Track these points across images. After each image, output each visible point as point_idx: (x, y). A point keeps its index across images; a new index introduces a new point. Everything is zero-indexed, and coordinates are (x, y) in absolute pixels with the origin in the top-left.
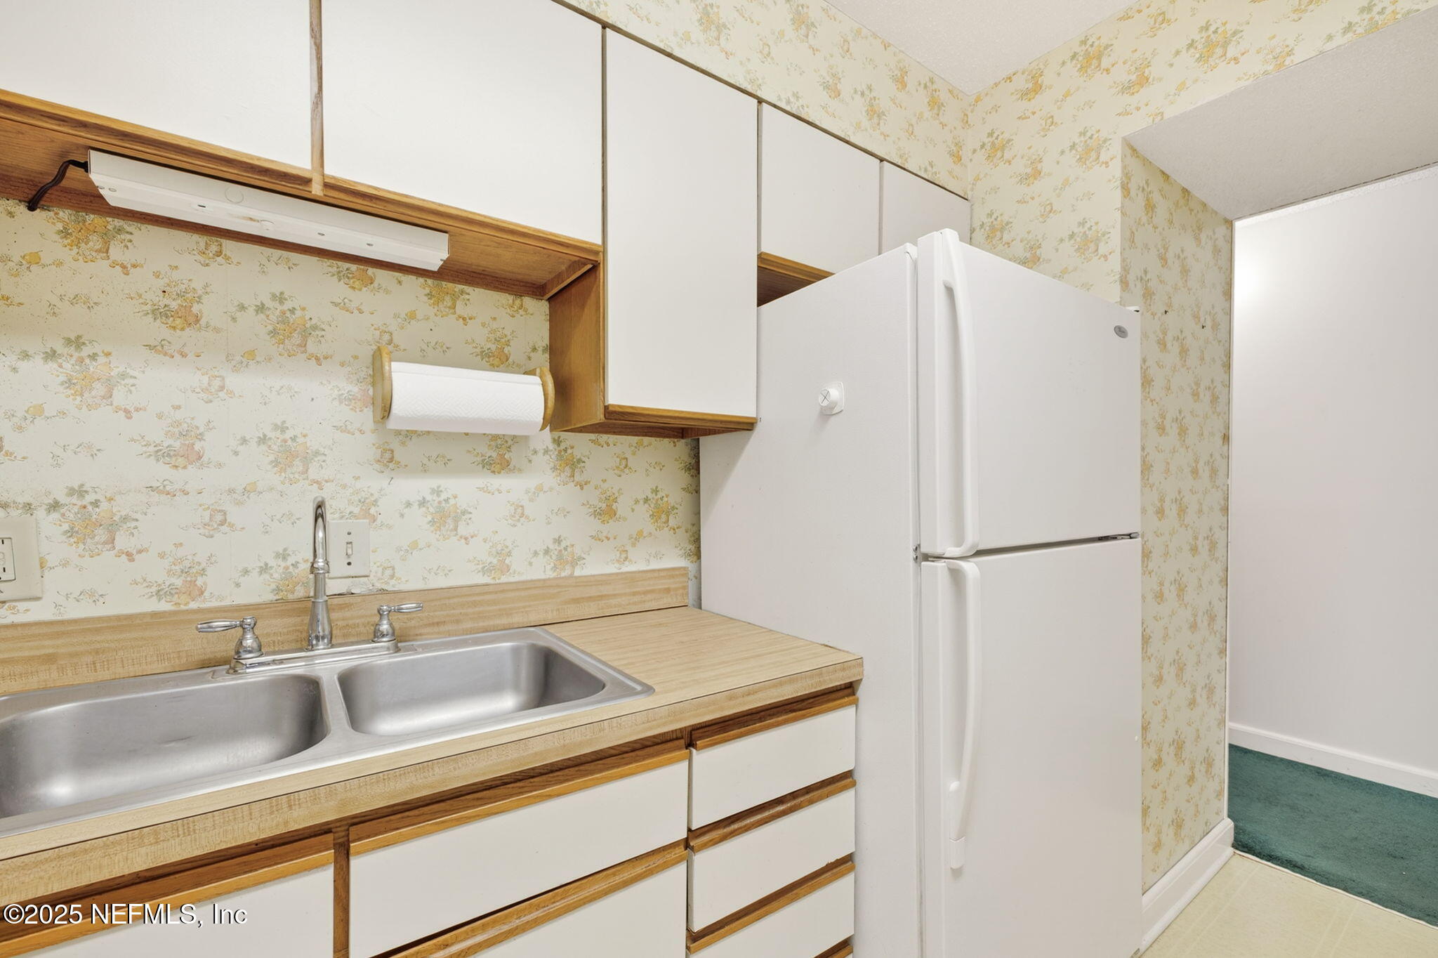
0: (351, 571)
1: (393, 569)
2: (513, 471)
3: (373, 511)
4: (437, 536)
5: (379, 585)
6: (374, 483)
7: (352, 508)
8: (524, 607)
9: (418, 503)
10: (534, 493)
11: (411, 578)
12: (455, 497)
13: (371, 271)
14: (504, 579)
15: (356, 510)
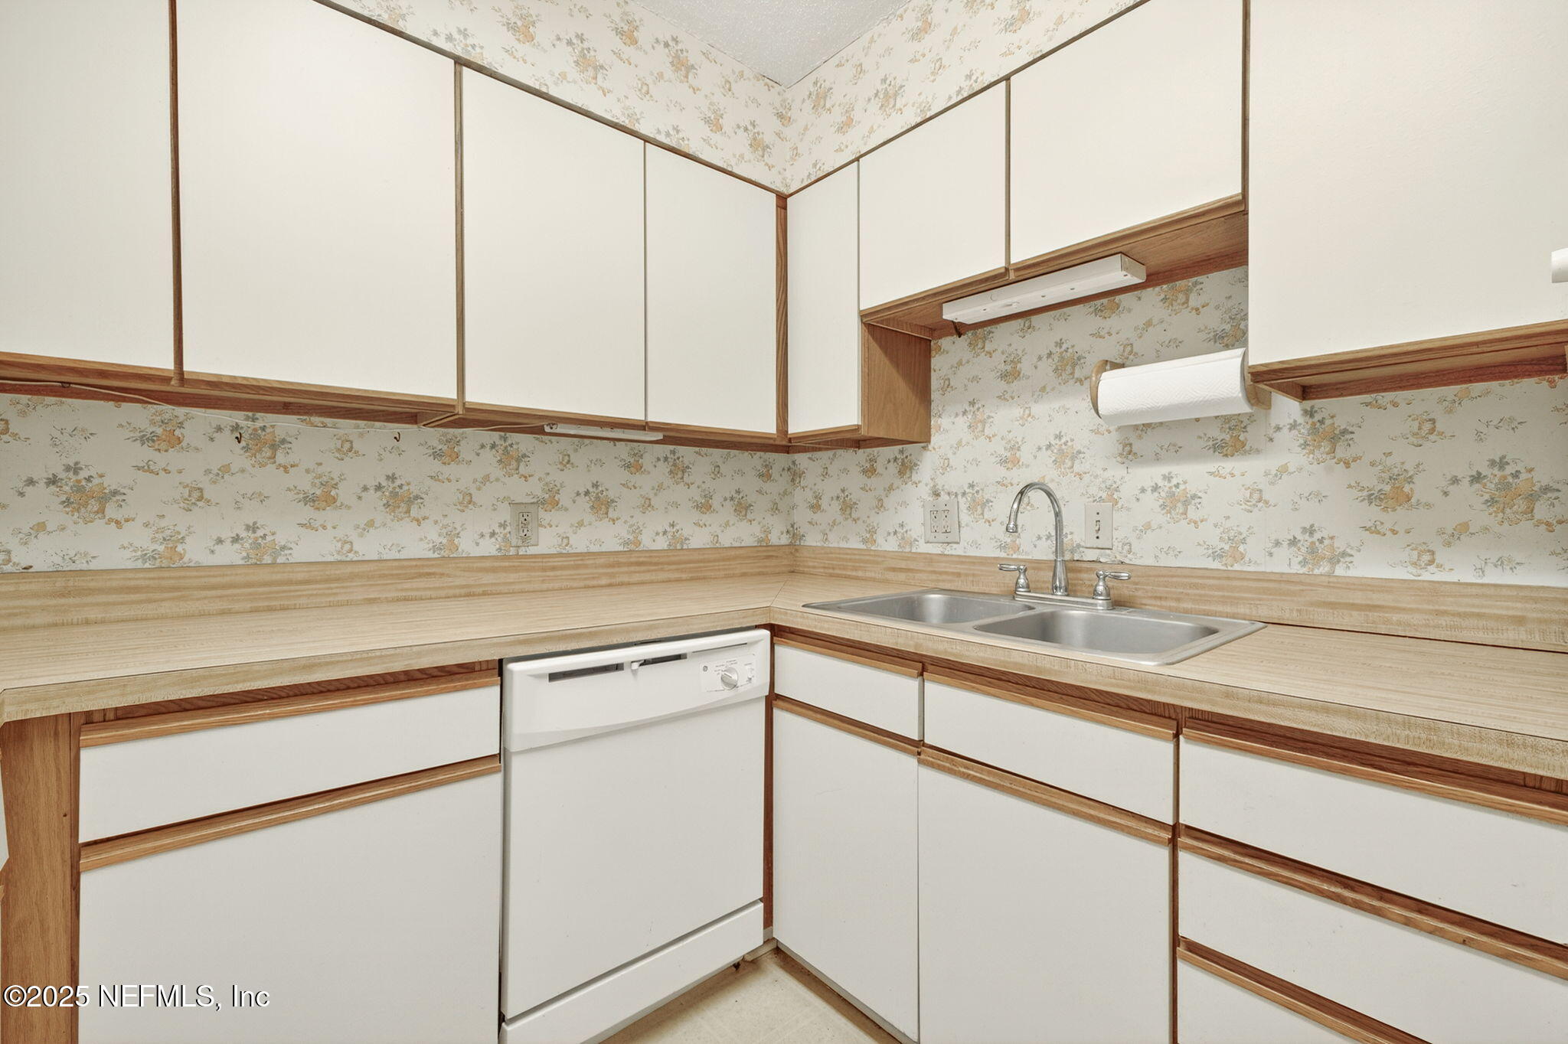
0: (1099, 543)
1: (1130, 545)
2: (1249, 452)
3: (1115, 496)
4: (1168, 519)
5: (1119, 558)
6: (1116, 472)
7: (1101, 494)
8: (1253, 599)
9: (1150, 488)
10: (1276, 475)
11: (1145, 555)
12: (1185, 483)
13: (1118, 298)
14: (1237, 567)
15: (1104, 495)
